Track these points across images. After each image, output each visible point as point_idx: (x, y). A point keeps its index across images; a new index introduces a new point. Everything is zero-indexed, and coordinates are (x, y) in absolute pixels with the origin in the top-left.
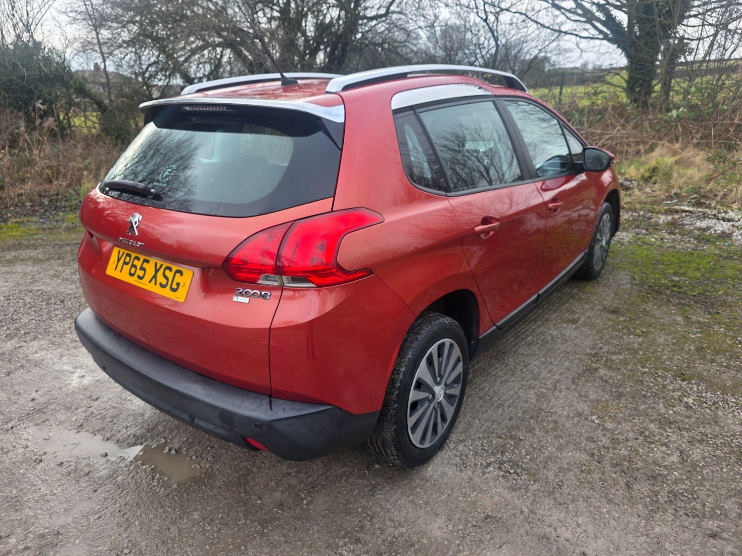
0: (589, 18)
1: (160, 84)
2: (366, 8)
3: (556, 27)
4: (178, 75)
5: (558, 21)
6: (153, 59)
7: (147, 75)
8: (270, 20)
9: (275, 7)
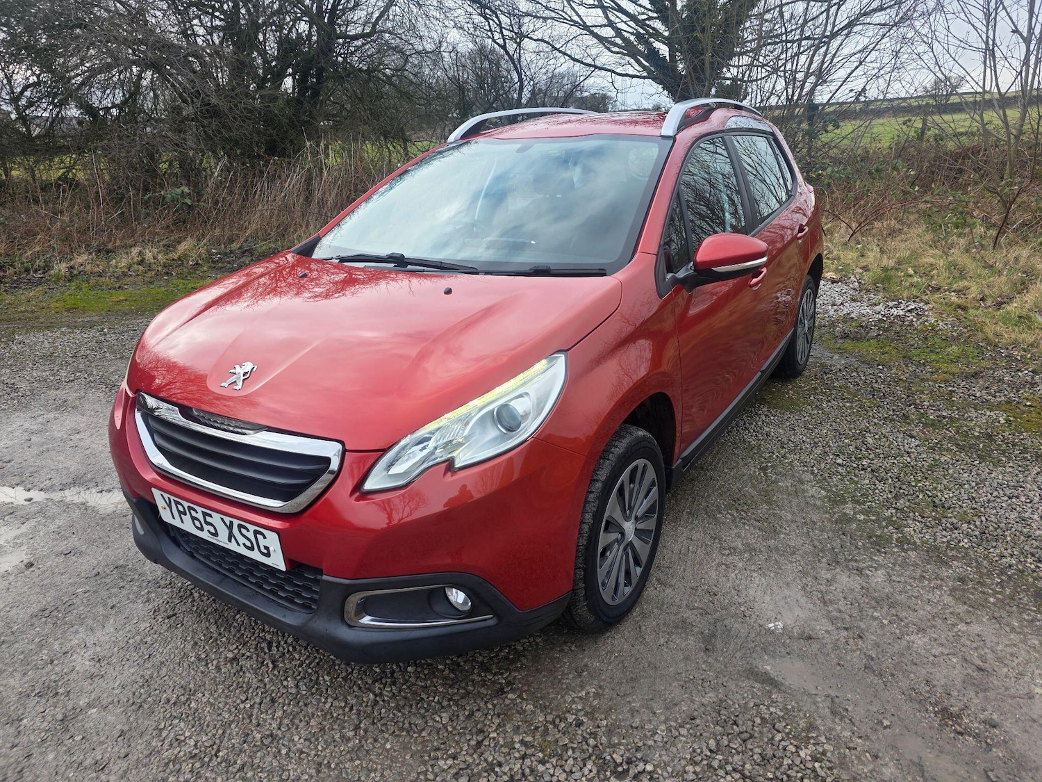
0: (630, 51)
1: (46, 114)
2: (348, 23)
3: (589, 61)
4: (73, 105)
5: (594, 51)
6: (33, 79)
7: (23, 102)
8: (210, 31)
9: (217, 14)
